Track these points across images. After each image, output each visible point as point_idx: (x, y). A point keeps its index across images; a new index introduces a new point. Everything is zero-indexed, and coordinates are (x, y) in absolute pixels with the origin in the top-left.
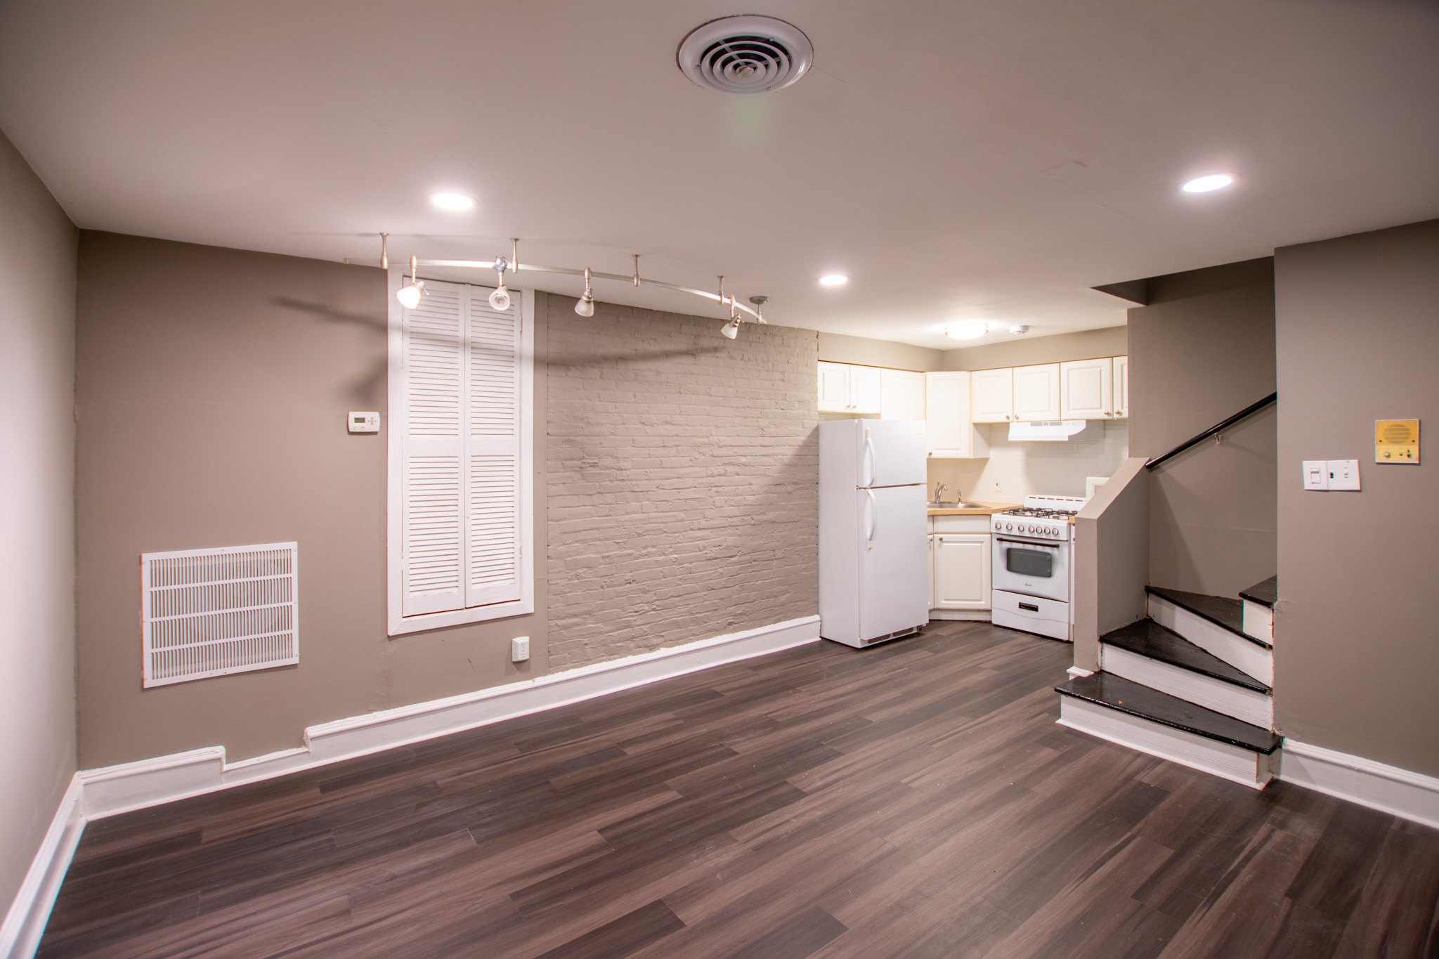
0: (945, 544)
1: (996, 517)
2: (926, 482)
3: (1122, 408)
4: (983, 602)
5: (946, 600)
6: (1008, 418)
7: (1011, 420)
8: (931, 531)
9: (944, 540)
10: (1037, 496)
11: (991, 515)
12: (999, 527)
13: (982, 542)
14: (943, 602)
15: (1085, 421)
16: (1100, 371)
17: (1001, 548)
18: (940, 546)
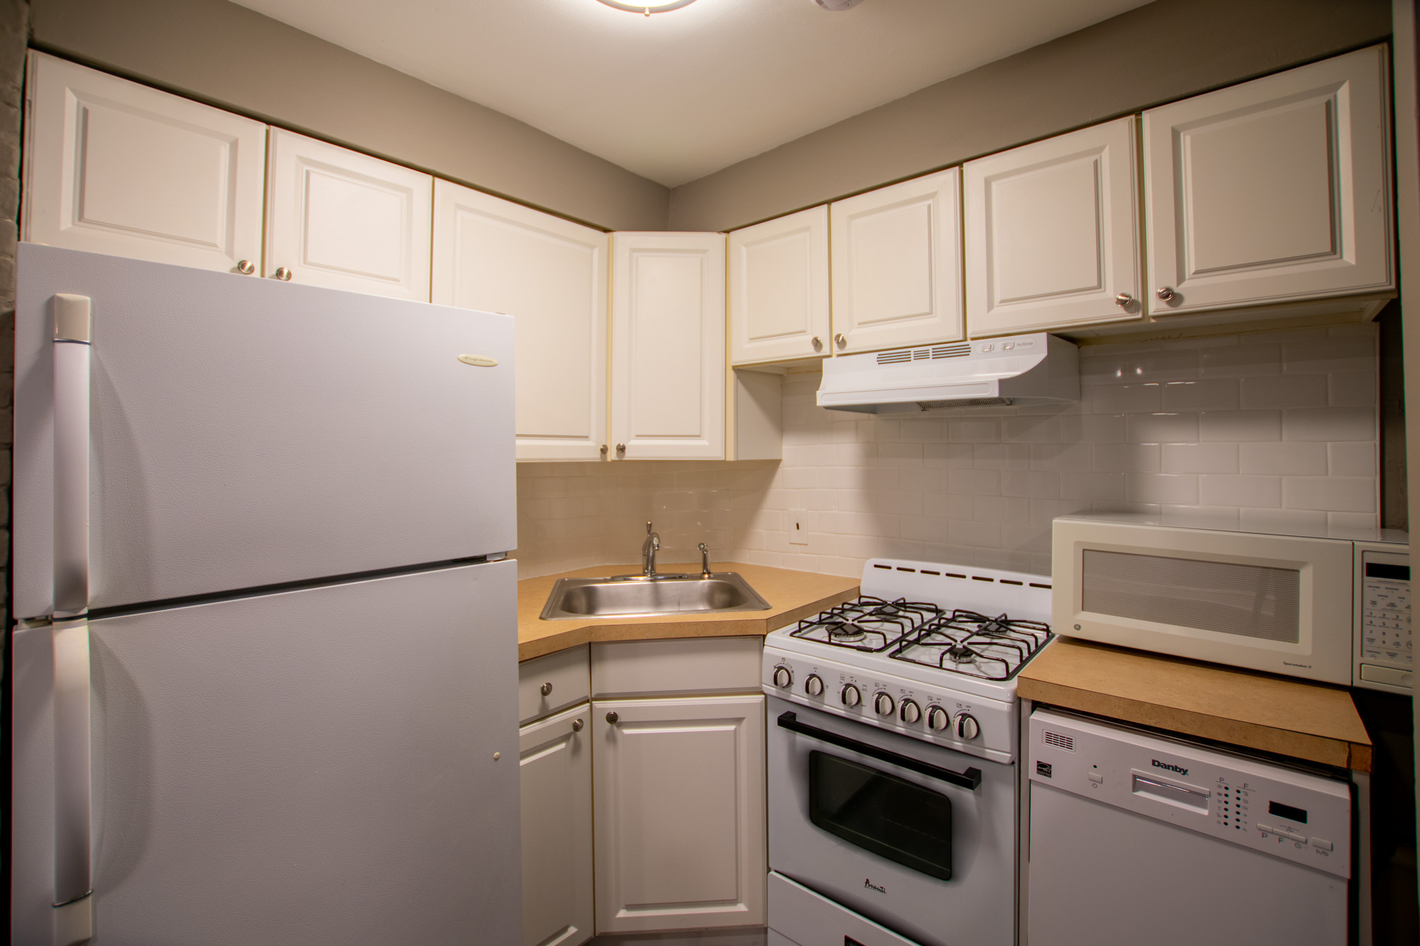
0: (627, 731)
1: (781, 644)
2: (512, 544)
3: (1181, 278)
4: (742, 907)
5: (629, 907)
6: (817, 343)
7: (825, 350)
8: (585, 693)
9: (622, 718)
10: (895, 563)
11: (764, 636)
12: (784, 679)
13: (738, 720)
14: (622, 913)
15: (1044, 335)
16: (1096, 163)
17: (792, 745)
18: (611, 738)
